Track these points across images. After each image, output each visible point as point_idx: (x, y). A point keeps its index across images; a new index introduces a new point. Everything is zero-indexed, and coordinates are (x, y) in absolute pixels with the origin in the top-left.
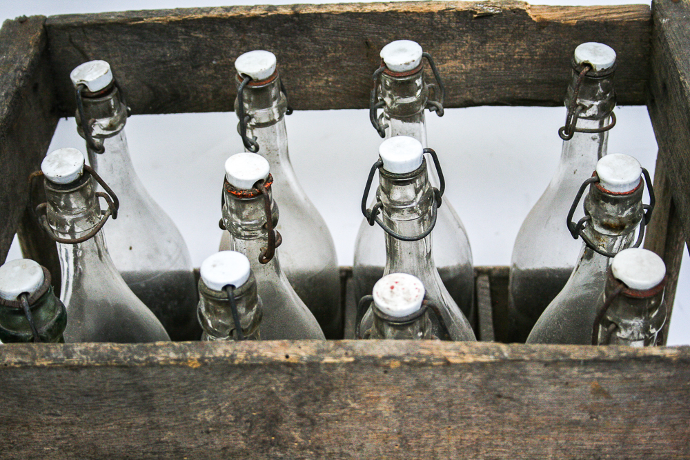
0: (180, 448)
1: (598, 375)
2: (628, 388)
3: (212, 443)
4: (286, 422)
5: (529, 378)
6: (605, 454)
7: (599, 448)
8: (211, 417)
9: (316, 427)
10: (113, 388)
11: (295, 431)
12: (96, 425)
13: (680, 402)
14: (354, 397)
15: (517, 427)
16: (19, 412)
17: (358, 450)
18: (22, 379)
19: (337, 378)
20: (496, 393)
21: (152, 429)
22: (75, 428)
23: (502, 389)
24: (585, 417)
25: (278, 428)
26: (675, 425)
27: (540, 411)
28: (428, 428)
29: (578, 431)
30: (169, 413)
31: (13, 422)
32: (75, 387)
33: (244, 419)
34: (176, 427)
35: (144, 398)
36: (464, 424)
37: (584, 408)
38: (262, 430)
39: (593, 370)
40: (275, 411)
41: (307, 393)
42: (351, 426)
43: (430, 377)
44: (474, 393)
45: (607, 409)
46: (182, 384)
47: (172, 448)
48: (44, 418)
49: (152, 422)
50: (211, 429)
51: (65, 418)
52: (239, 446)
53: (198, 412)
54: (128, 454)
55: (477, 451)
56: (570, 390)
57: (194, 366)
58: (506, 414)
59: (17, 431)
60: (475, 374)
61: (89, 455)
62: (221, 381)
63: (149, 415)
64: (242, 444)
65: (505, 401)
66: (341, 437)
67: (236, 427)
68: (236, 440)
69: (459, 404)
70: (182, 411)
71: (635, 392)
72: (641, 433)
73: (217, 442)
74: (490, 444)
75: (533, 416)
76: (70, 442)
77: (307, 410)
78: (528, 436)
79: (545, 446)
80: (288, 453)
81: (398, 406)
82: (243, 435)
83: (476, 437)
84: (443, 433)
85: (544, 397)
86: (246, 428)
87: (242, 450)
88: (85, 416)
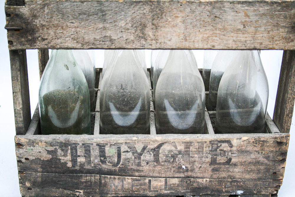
0: (112, 39)
1: (246, 8)
2: (255, 14)
4: (147, 28)
5: (225, 9)
6: (248, 44)
7: (246, 41)
8: (124, 25)
9: (157, 30)
10: (93, 11)
11: (150, 32)
12: (86, 28)
13: (271, 21)
14: (170, 16)
15: (221, 31)
16: (61, 21)
17: (170, 40)
18: (64, 6)
19: (165, 8)
20: (215, 15)
21: (104, 30)
22: (78, 29)
23: (217, 14)
24: (242, 27)
25: (145, 30)
26: (270, 31)
27: (228, 24)
28: (193, 31)
29: (239, 33)
30: (110, 22)
31: (58, 26)
32: (81, 10)
33: (134, 26)
34: (112, 29)
35: (103, 15)
36: (204, 29)
37: (242, 23)
38: (139, 31)
39: (245, 6)
40: (145, 22)
41: (156, 14)
42: (168, 30)
43: (195, 8)
44: (208, 15)
45: (249, 23)
46: (116, 9)
47: (109, 39)
48: (69, 24)
49: (104, 27)
50: (123, 30)
51: (75, 25)
53: (120, 22)
54: (94, 42)
55: (208, 42)
56: (238, 15)
57: (121, 2)
58: (217, 25)
59: (59, 31)
60: (209, 7)
61: (81, 42)
62: (129, 8)
63: (103, 24)
64: (132, 38)
65: (217, 19)
66: (165, 35)
67: (131, 29)
68: (130, 35)
69: (203, 20)
70: (115, 21)
71: (257, 16)
72: (259, 34)
73: (124, 37)
74: (212, 39)
75: (226, 26)
76: (76, 36)
77: (155, 22)
78: (224, 35)
79: (229, 40)
80: (147, 42)
81: (184, 21)
82: (133, 33)
83: (208, 35)
84: (197, 33)
85: (229, 17)
86: (134, 30)
87: (132, 40)
88: (83, 23)
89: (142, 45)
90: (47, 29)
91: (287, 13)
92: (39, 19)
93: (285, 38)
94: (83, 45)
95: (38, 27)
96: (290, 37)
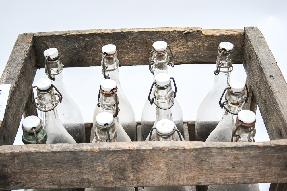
0: (90, 181)
1: (236, 152)
2: (245, 157)
3: (101, 179)
4: (127, 171)
5: (212, 154)
6: (237, 180)
7: (235, 178)
8: (101, 169)
9: (138, 172)
10: (67, 159)
11: (131, 174)
12: (60, 173)
13: (263, 161)
14: (152, 161)
15: (207, 171)
16: (34, 169)
17: (152, 180)
18: (35, 157)
19: (146, 155)
20: (201, 159)
21: (80, 174)
22: (53, 174)
23: (203, 158)
24: (231, 167)
25: (124, 173)
26: (261, 169)
27: (215, 165)
28: (177, 172)
29: (228, 172)
30: (87, 168)
31: (31, 172)
32: (54, 159)
33: (113, 170)
34: (89, 173)
35: (78, 163)
36: (190, 170)
37: (231, 164)
38: (119, 174)
39: (234, 150)
40: (124, 167)
41: (135, 160)
42: (150, 172)
43: (178, 154)
44: (193, 159)
45: (238, 164)
46: (92, 158)
47: (87, 181)
48: (42, 171)
49: (80, 172)
50: (101, 174)
51: (50, 171)
52: (111, 180)
53: (97, 168)
54: (71, 183)
55: (193, 180)
56: (226, 158)
57: (97, 151)
58: (204, 167)
59: (32, 176)
60: (194, 153)
61: (58, 184)
62: (106, 156)
63: (80, 169)
64: (112, 179)
65: (204, 162)
66: (147, 176)
67: (110, 173)
68: (110, 178)
69: (188, 163)
70: (91, 167)
71: (248, 158)
72: (249, 172)
73: (103, 179)
74: (198, 178)
75: (213, 167)
76: (51, 179)
77: (135, 166)
78: (211, 174)
79: (217, 178)
80: (128, 182)
81: (167, 164)
82: (112, 176)
83: (193, 175)
84: (182, 174)
85: (217, 160)
86: (113, 173)
87: (112, 181)
88: (57, 170)
89: (122, 185)
90: (20, 175)
91: (281, 154)
92: (10, 168)
93: (279, 175)
94: (60, 186)
95: (10, 174)
96: (284, 174)
